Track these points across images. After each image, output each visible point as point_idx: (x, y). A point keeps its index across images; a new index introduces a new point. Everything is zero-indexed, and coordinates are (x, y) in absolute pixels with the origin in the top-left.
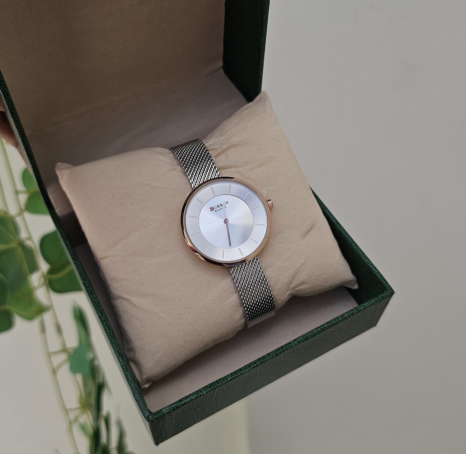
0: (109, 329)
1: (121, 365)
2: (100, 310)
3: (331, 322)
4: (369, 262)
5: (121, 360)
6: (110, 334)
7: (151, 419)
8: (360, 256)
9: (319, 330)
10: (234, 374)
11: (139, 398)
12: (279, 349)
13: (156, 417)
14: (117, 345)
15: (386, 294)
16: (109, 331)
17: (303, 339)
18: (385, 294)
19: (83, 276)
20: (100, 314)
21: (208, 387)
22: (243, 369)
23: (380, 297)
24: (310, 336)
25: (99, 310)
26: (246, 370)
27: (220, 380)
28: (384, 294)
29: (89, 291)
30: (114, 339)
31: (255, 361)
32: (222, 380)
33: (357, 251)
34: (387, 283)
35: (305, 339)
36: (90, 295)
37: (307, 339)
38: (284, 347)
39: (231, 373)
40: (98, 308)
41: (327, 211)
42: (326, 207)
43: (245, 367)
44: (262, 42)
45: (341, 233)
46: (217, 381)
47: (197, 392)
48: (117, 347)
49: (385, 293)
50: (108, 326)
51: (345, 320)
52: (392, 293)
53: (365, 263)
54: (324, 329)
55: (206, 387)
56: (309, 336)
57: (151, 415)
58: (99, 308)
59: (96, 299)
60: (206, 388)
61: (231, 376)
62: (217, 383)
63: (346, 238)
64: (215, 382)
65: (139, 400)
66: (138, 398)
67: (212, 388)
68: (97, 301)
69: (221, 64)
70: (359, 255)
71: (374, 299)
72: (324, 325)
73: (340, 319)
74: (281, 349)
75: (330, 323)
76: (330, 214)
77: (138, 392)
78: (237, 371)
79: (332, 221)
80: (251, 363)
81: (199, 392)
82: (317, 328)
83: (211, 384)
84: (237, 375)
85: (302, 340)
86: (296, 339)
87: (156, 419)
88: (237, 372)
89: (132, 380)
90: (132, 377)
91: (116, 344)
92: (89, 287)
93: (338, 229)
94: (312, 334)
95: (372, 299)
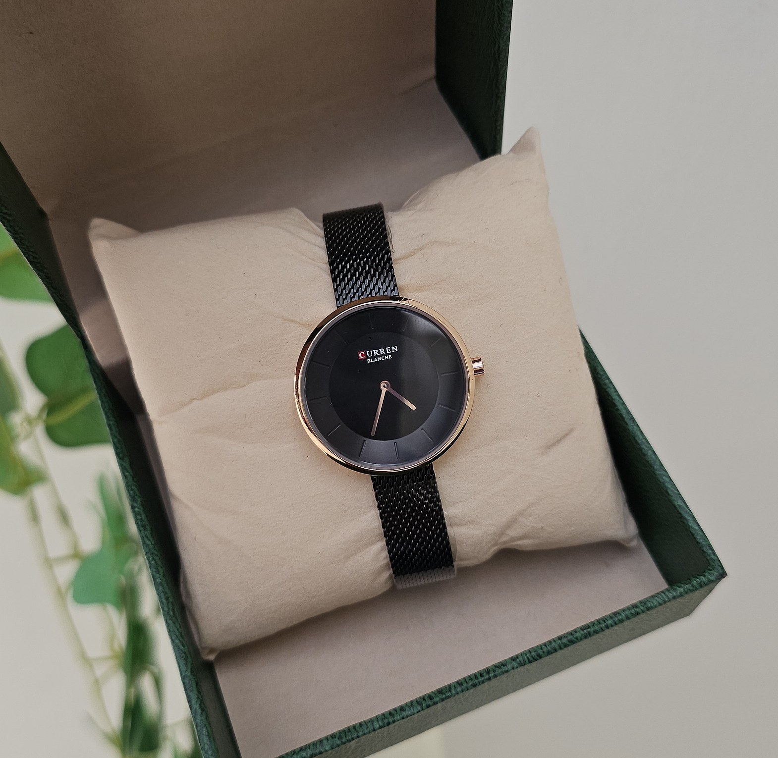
0: (168, 603)
1: (181, 675)
2: (156, 562)
3: (589, 627)
4: (684, 505)
6: (168, 612)
8: (667, 492)
9: (564, 641)
10: (389, 716)
11: (206, 745)
15: (708, 578)
16: (168, 606)
17: (531, 658)
18: (706, 577)
19: (131, 492)
20: (154, 570)
21: (337, 737)
22: (407, 708)
23: (695, 583)
24: (546, 654)
25: (153, 562)
27: (361, 725)
28: (704, 576)
29: (140, 523)
30: (174, 623)
31: (432, 694)
32: (364, 727)
33: (662, 481)
34: (714, 554)
35: (534, 659)
36: (140, 531)
37: (538, 658)
38: (491, 671)
40: (151, 558)
41: (613, 390)
42: (611, 383)
43: (412, 705)
44: (501, 46)
45: (634, 439)
46: (354, 727)
47: (314, 744)
49: (707, 574)
52: (723, 575)
53: (675, 507)
54: (575, 640)
55: (333, 736)
56: (544, 652)
58: (153, 559)
59: (149, 540)
60: (333, 738)
62: (354, 730)
63: (643, 451)
64: (352, 729)
66: (204, 746)
67: (344, 740)
68: (151, 543)
69: (431, 71)
70: (665, 489)
71: (682, 585)
72: (576, 632)
73: (610, 622)
74: (485, 674)
75: (589, 630)
78: (395, 710)
79: (619, 412)
80: (423, 698)
81: (318, 746)
83: (344, 731)
84: (393, 719)
85: (528, 659)
86: (517, 657)
88: (395, 713)
90: (199, 702)
92: (141, 515)
93: (628, 430)
94: (549, 648)
95: (678, 585)
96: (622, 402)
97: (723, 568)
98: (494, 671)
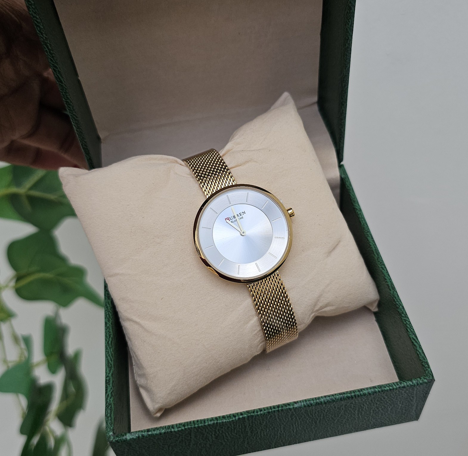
1: (106, 375)
5: (107, 371)
7: (111, 440)
9: (327, 398)
12: (274, 407)
13: (117, 439)
14: (110, 355)
18: (422, 380)
20: (107, 319)
21: (182, 425)
23: (414, 382)
26: (229, 419)
27: (198, 421)
28: (420, 379)
29: (107, 295)
30: (110, 348)
36: (106, 299)
39: (212, 418)
40: (107, 314)
41: (386, 271)
42: (386, 267)
43: (230, 416)
46: (194, 421)
47: (169, 426)
48: (110, 357)
50: (110, 333)
51: (363, 396)
52: (433, 380)
55: (180, 424)
56: (314, 402)
57: (113, 436)
58: (108, 314)
59: (109, 304)
61: (211, 421)
62: (193, 423)
65: (108, 416)
66: (108, 414)
67: (186, 427)
68: (110, 306)
71: (406, 381)
73: (358, 393)
76: (387, 275)
77: (111, 408)
80: (237, 414)
82: (325, 397)
87: (117, 441)
88: (219, 418)
89: (110, 394)
90: (111, 391)
91: (110, 353)
95: (404, 380)
96: (389, 278)
97: (433, 376)
98: (282, 407)
